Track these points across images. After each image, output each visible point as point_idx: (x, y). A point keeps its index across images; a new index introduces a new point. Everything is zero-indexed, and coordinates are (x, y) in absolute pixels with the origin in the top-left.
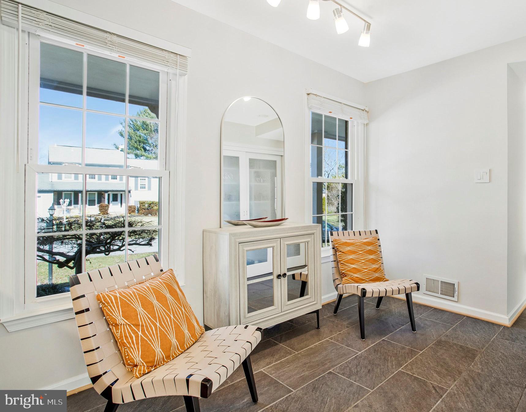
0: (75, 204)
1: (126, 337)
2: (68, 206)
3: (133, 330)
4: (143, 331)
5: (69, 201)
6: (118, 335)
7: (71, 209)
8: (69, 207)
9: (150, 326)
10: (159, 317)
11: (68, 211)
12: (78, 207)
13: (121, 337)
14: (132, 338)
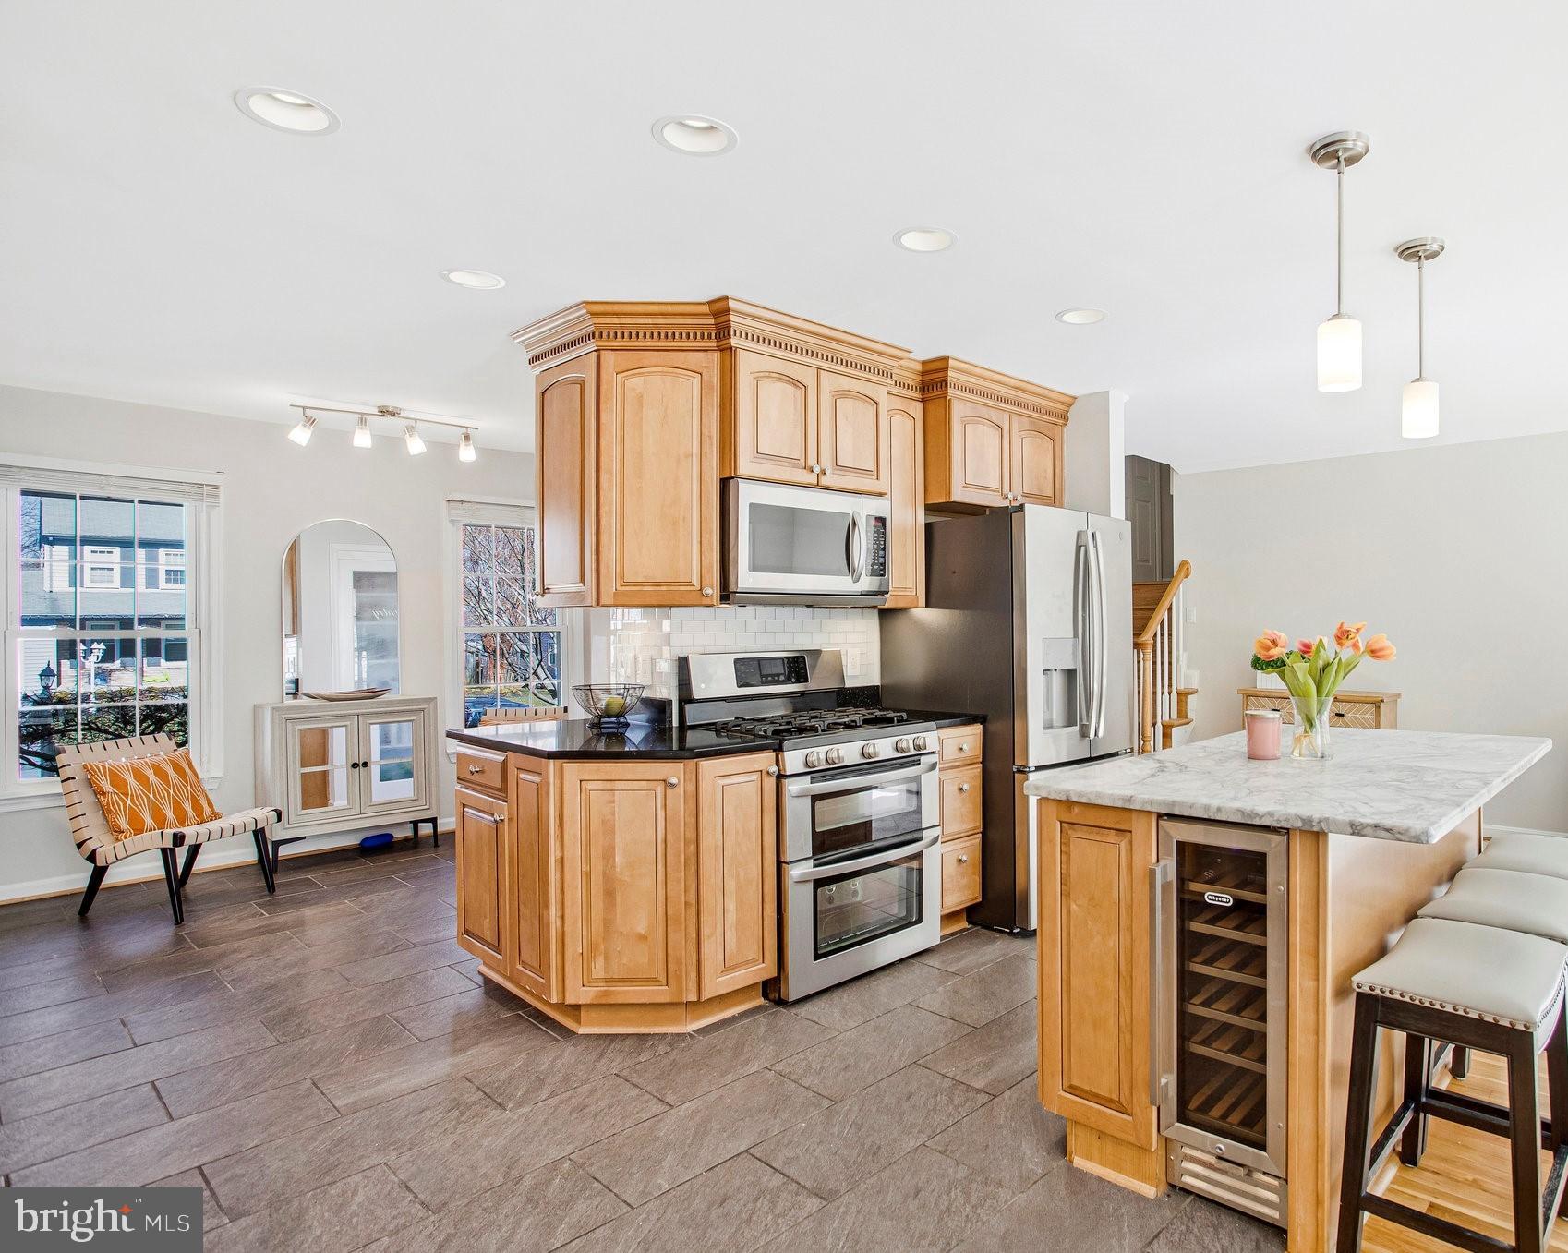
0: (123, 655)
1: (113, 805)
2: (101, 662)
3: (121, 798)
4: (132, 801)
5: (104, 648)
6: (105, 802)
7: (111, 671)
8: (105, 665)
9: (142, 797)
10: (154, 790)
11: (103, 675)
12: (133, 665)
13: (108, 804)
14: (119, 806)
